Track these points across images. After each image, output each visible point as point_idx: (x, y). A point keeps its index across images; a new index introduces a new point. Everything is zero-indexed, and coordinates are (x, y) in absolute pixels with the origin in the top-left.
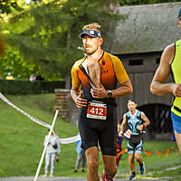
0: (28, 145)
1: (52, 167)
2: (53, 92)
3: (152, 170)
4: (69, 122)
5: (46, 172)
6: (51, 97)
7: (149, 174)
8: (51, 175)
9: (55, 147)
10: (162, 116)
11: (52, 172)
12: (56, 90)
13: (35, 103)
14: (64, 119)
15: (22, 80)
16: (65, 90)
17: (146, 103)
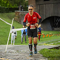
0: (5, 33)
1: (14, 41)
2: (14, 12)
3: (53, 42)
4: (20, 24)
5: (11, 43)
6: (13, 14)
7: (52, 43)
8: (14, 44)
9: (15, 33)
10: (57, 21)
11: (14, 43)
12: (15, 11)
13: (7, 16)
14: (18, 22)
15: (2, 7)
16: (19, 11)
17: (51, 16)
